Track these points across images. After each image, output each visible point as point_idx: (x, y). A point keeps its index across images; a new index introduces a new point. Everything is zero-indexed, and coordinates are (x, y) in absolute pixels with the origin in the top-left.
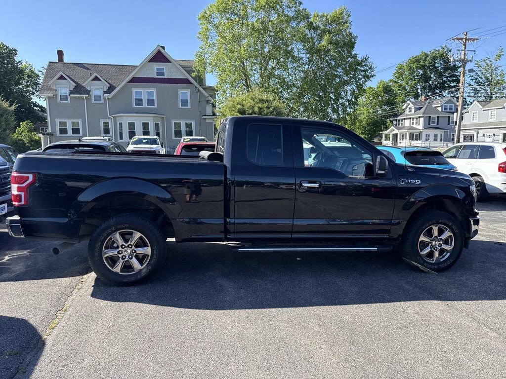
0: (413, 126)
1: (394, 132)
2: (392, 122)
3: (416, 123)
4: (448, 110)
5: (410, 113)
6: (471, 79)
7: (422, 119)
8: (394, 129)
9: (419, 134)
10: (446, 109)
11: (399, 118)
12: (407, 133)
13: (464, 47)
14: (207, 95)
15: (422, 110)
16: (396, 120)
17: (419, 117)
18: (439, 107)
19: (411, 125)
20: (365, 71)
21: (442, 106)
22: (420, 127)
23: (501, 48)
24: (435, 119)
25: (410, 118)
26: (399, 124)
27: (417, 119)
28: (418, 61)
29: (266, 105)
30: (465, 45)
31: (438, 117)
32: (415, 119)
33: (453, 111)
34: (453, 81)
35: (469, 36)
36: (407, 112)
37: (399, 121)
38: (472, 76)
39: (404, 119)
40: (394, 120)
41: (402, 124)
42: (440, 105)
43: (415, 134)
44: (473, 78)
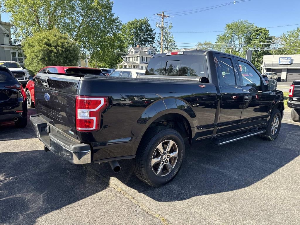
0: (134, 61)
1: (125, 65)
2: (122, 59)
3: (136, 60)
4: (151, 54)
5: (132, 54)
6: (159, 38)
7: (139, 58)
8: (125, 62)
9: (138, 66)
10: (150, 53)
11: (127, 56)
12: (132, 65)
13: (162, 20)
14: (4, 29)
15: (139, 53)
16: (125, 57)
17: (137, 57)
18: (146, 51)
19: (133, 61)
20: (117, 26)
21: (148, 51)
22: (138, 62)
23: (171, 23)
24: (145, 58)
25: (133, 57)
26: (127, 60)
27: (136, 57)
28: (133, 24)
29: (65, 41)
30: (163, 19)
31: (146, 57)
32: (135, 58)
33: (153, 54)
34: (151, 38)
35: (164, 14)
36: (131, 53)
37: (126, 58)
38: (159, 36)
39: (129, 57)
40: (124, 57)
41: (128, 61)
42: (147, 51)
43: (135, 66)
44: (159, 37)
